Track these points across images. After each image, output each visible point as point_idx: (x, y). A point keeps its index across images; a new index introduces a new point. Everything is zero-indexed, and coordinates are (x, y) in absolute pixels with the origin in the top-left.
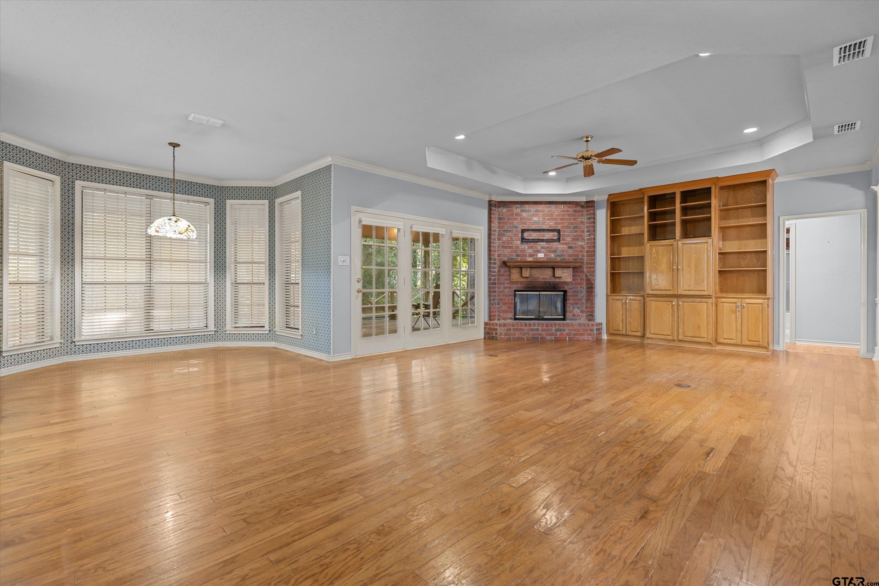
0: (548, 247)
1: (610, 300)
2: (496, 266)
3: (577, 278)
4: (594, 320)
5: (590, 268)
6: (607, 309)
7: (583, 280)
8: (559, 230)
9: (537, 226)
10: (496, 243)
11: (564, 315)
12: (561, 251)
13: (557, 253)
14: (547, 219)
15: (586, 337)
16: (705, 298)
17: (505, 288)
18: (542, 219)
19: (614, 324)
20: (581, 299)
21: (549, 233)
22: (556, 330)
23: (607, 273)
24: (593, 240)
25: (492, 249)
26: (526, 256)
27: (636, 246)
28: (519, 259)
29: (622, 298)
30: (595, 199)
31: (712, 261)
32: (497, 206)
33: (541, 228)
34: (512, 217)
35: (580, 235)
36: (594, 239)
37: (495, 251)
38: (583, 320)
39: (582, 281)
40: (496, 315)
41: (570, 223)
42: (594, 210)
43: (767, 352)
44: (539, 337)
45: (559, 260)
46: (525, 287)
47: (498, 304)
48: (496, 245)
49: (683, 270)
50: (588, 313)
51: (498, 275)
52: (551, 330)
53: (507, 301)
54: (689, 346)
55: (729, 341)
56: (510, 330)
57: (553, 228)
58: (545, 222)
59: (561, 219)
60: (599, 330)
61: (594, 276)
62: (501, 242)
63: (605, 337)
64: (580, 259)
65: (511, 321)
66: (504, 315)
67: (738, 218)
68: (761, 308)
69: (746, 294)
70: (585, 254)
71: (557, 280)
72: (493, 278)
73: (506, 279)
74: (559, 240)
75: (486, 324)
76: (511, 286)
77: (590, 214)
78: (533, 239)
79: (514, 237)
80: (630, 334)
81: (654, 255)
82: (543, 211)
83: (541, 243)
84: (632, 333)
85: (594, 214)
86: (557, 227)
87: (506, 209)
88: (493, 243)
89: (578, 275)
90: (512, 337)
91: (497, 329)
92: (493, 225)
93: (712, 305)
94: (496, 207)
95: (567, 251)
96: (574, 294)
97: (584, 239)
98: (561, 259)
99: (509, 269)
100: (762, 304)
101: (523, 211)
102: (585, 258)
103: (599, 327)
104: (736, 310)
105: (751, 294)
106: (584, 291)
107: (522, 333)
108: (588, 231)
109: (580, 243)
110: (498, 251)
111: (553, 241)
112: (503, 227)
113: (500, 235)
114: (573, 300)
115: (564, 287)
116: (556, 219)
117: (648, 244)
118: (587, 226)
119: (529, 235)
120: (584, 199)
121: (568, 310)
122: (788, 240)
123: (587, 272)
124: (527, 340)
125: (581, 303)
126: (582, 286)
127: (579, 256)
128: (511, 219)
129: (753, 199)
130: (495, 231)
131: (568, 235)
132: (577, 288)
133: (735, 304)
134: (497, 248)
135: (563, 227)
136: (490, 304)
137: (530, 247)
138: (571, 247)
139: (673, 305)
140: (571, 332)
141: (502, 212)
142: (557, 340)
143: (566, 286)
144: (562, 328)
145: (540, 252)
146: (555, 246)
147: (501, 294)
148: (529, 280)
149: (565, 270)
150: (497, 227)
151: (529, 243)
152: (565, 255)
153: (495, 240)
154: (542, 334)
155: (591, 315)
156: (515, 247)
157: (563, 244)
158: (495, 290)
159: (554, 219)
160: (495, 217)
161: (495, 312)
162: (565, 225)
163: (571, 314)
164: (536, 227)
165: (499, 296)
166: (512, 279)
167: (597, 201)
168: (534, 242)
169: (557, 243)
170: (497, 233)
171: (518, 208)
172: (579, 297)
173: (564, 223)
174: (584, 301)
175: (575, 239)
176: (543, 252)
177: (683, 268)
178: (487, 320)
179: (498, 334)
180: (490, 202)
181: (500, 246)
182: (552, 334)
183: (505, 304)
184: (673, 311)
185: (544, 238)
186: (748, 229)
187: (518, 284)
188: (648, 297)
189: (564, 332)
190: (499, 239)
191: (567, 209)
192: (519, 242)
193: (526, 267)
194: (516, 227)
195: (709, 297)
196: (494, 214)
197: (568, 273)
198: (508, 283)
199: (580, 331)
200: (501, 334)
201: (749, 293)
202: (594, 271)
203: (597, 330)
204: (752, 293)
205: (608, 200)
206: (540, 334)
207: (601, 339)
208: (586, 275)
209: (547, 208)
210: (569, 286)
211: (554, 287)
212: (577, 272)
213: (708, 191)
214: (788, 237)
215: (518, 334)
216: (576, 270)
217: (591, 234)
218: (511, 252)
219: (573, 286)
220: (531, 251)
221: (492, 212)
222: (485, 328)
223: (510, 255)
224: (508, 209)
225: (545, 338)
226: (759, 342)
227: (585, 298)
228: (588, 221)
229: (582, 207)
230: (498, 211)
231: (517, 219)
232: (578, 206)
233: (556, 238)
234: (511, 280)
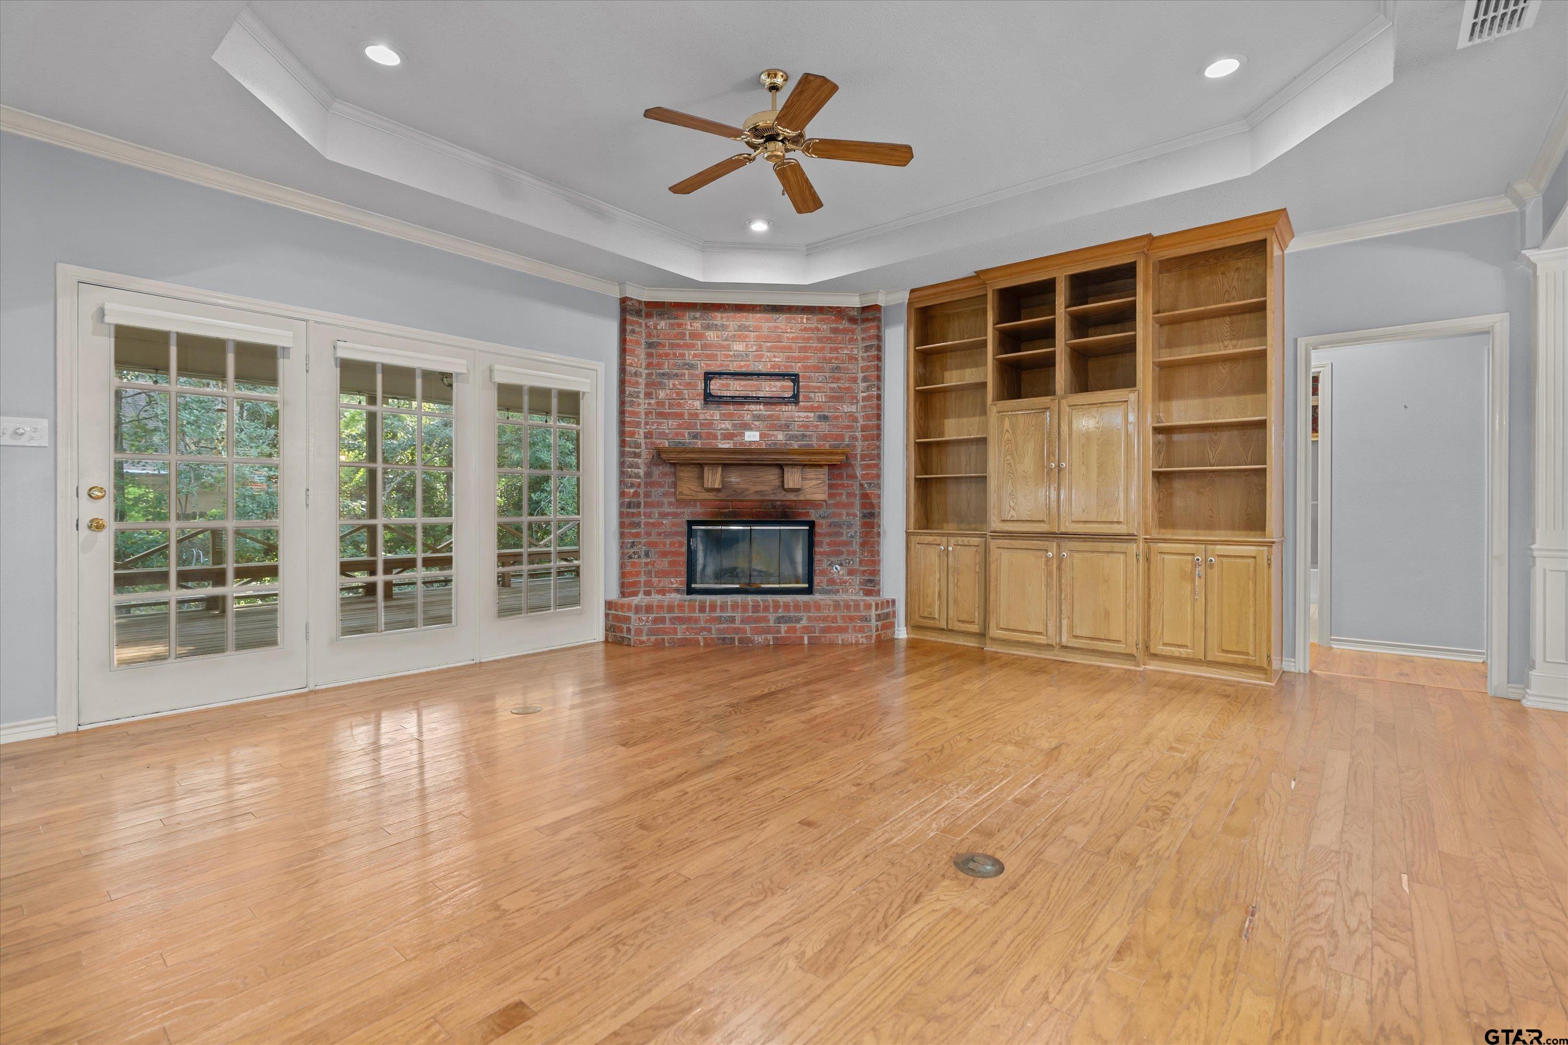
0: (770, 416)
1: (913, 543)
2: (639, 461)
3: (840, 491)
4: (878, 593)
5: (868, 467)
6: (907, 566)
7: (855, 496)
8: (797, 375)
9: (743, 363)
10: (639, 404)
11: (810, 581)
12: (800, 426)
13: (791, 430)
14: (768, 347)
15: (851, 637)
16: (1121, 541)
17: (664, 515)
18: (755, 348)
19: (921, 604)
20: (848, 543)
21: (773, 383)
22: (779, 620)
23: (908, 478)
24: (875, 401)
25: (628, 419)
26: (715, 437)
27: (974, 416)
28: (699, 444)
29: (938, 539)
30: (881, 300)
31: (1139, 449)
32: (643, 313)
33: (751, 369)
34: (682, 342)
35: (848, 389)
36: (879, 397)
37: (638, 424)
38: (853, 595)
39: (852, 500)
40: (640, 582)
41: (824, 358)
42: (879, 328)
43: (1266, 680)
44: (736, 637)
45: (796, 447)
46: (713, 514)
47: (647, 555)
48: (642, 409)
49: (1070, 472)
50: (863, 575)
51: (646, 484)
52: (766, 620)
53: (667, 548)
54: (1084, 662)
55: (1176, 652)
56: (663, 620)
57: (783, 370)
58: (762, 356)
59: (801, 349)
60: (887, 620)
61: (879, 486)
62: (653, 401)
63: (902, 633)
64: (848, 446)
65: (679, 596)
66: (659, 581)
67: (1200, 343)
68: (1252, 569)
69: (1217, 532)
70: (859, 434)
71: (792, 497)
72: (632, 491)
73: (665, 494)
74: (795, 399)
75: (609, 605)
76: (679, 510)
77: (870, 338)
78: (733, 397)
79: (686, 392)
80: (957, 628)
81: (1007, 436)
82: (758, 329)
83: (752, 407)
84: (961, 625)
85: (879, 338)
86: (791, 367)
87: (668, 321)
88: (632, 404)
89: (843, 485)
90: (666, 637)
91: (629, 618)
92: (629, 359)
93: (1138, 560)
94: (640, 316)
95: (817, 426)
96: (833, 530)
97: (856, 398)
98: (800, 446)
99: (673, 470)
100: (1255, 557)
101: (708, 327)
102: (859, 444)
103: (886, 611)
104: (1192, 573)
105: (1229, 532)
106: (857, 522)
107: (692, 629)
108: (865, 379)
109: (847, 408)
110: (646, 424)
111: (782, 401)
112: (659, 365)
113: (652, 386)
114: (829, 544)
115: (807, 514)
116: (790, 348)
117: (994, 409)
118: (862, 367)
119: (723, 385)
120: (854, 301)
121: (817, 568)
122: (1315, 408)
123: (863, 476)
124: (707, 645)
125: (848, 551)
126: (851, 511)
127: (843, 440)
128: (679, 346)
129: (1234, 292)
130: (636, 374)
131: (819, 388)
132: (840, 515)
133: (1190, 558)
134: (643, 416)
135: (805, 368)
136: (625, 558)
137: (725, 417)
138: (825, 418)
139: (1048, 560)
140: (814, 624)
141: (655, 328)
142: (780, 645)
143: (812, 511)
144: (792, 614)
145: (751, 429)
146: (786, 414)
147: (654, 531)
148: (721, 496)
149: (811, 473)
150: (644, 365)
151: (724, 407)
152: (810, 436)
153: (638, 397)
154: (743, 631)
155: (871, 581)
156: (690, 414)
157: (806, 409)
158: (636, 520)
159: (785, 347)
160: (639, 339)
161: (638, 574)
162: (811, 362)
163: (824, 579)
164: (741, 367)
165: (648, 534)
166: (681, 493)
167: (885, 307)
168: (735, 403)
169: (791, 407)
170: (642, 381)
171: (695, 318)
172: (844, 538)
173: (807, 358)
174: (856, 547)
175: (836, 398)
176: (757, 429)
177: (1071, 465)
178: (614, 595)
179: (633, 632)
180: (623, 300)
181: (651, 413)
182: (767, 631)
183: (664, 554)
184: (1049, 574)
185: (761, 394)
186: (1224, 370)
187: (695, 506)
188: (993, 537)
189: (798, 626)
190: (648, 395)
191: (815, 325)
192: (698, 404)
193: (714, 465)
194: (691, 367)
195: (1130, 538)
196: (633, 331)
197: (817, 479)
198: (670, 504)
199: (836, 622)
200: (639, 632)
201: (1226, 528)
202: (878, 476)
203: (879, 618)
204: (1233, 528)
205: (910, 303)
206: (737, 630)
207: (893, 640)
208: (861, 485)
209: (767, 321)
210: (821, 512)
211: (785, 514)
212: (840, 476)
213: (1129, 271)
214: (1315, 404)
215: (681, 631)
216: (836, 472)
217: (870, 386)
218: (679, 426)
219: (829, 511)
220: (727, 425)
221: (629, 328)
222: (607, 615)
223: (676, 434)
224: (672, 321)
225: (750, 641)
226: (1248, 654)
227: (858, 540)
228: (865, 355)
229: (853, 320)
230: (647, 326)
231: (691, 346)
232: (843, 319)
233: (788, 394)
234: (679, 497)
